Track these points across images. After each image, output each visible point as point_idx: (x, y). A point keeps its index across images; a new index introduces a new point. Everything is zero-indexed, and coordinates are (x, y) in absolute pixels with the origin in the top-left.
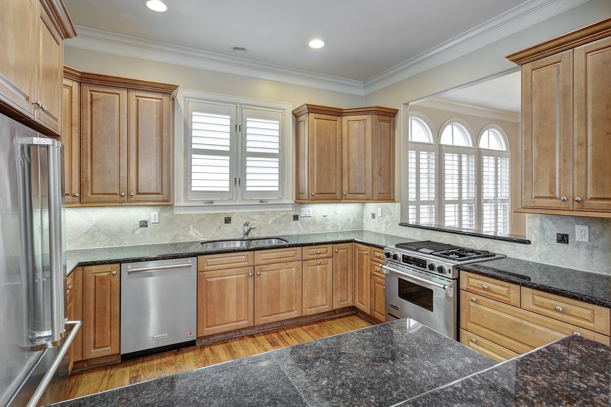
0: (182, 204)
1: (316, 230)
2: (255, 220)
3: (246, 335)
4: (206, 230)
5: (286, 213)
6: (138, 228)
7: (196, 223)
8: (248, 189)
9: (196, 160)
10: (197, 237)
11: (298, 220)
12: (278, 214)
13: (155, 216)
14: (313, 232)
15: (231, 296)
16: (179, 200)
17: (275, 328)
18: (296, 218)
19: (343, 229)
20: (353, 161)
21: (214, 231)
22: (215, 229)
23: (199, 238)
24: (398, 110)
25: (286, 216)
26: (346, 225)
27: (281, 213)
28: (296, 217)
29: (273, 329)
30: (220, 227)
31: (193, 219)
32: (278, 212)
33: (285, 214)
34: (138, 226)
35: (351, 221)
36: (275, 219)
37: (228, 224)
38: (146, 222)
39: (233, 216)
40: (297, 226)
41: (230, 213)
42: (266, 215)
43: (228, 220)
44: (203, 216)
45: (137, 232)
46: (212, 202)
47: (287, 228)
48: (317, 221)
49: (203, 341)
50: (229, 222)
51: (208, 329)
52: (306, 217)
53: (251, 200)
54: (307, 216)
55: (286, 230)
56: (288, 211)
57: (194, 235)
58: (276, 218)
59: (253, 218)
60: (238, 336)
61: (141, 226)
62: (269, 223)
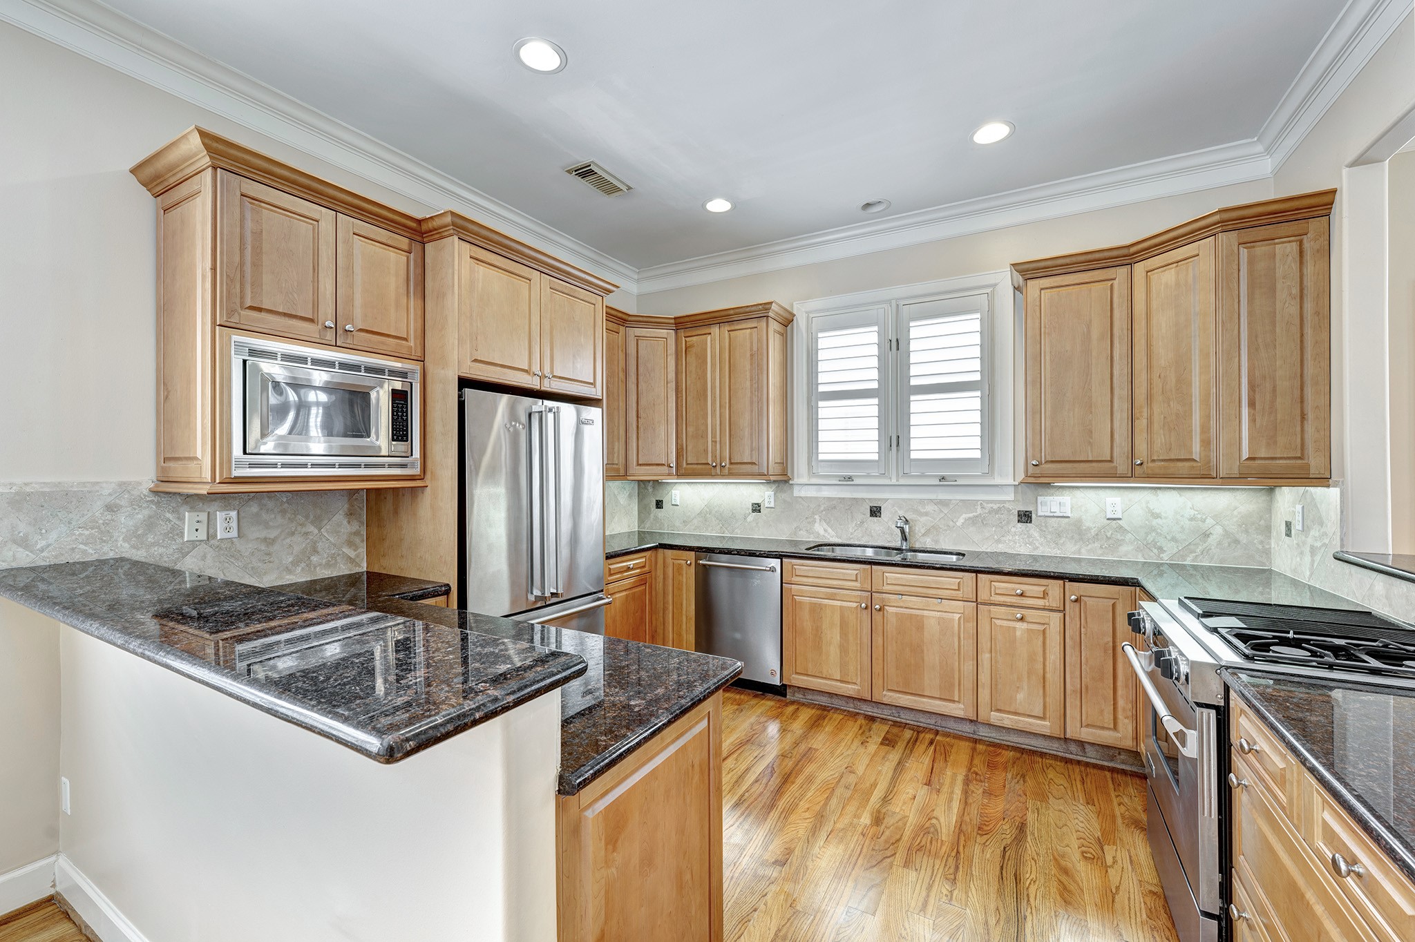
0: (804, 480)
1: (1083, 551)
2: (926, 514)
3: (864, 714)
4: (840, 525)
5: (998, 505)
6: (750, 514)
7: (824, 512)
8: (914, 455)
9: (826, 410)
10: (826, 535)
11: (1031, 522)
12: (979, 507)
13: (769, 496)
14: (1074, 553)
15: (833, 636)
16: (800, 474)
17: (922, 725)
18: (1025, 517)
19: (1184, 558)
20: (1162, 375)
21: (853, 528)
22: (854, 525)
23: (829, 537)
24: (1334, 192)
25: (998, 511)
26: (1192, 547)
27: (985, 505)
28: (1025, 515)
29: (915, 723)
30: (862, 522)
31: (819, 506)
32: (979, 503)
33: (995, 507)
34: (750, 511)
35: (1212, 540)
36: (971, 515)
37: (875, 518)
38: (759, 505)
39: (885, 505)
40: (1029, 536)
41: (879, 500)
42: (951, 506)
43: (875, 512)
44: (834, 502)
45: (750, 519)
46: (850, 478)
47: (1002, 539)
48: (1089, 529)
49: (797, 695)
50: (878, 514)
51: (797, 676)
52: (1054, 517)
53: (923, 476)
54: (1055, 515)
55: (998, 541)
56: (1004, 502)
57: (822, 532)
58: (975, 514)
59: (922, 510)
60: (851, 709)
61: (754, 511)
62: (959, 524)
